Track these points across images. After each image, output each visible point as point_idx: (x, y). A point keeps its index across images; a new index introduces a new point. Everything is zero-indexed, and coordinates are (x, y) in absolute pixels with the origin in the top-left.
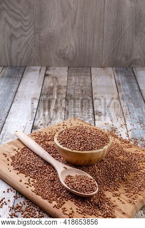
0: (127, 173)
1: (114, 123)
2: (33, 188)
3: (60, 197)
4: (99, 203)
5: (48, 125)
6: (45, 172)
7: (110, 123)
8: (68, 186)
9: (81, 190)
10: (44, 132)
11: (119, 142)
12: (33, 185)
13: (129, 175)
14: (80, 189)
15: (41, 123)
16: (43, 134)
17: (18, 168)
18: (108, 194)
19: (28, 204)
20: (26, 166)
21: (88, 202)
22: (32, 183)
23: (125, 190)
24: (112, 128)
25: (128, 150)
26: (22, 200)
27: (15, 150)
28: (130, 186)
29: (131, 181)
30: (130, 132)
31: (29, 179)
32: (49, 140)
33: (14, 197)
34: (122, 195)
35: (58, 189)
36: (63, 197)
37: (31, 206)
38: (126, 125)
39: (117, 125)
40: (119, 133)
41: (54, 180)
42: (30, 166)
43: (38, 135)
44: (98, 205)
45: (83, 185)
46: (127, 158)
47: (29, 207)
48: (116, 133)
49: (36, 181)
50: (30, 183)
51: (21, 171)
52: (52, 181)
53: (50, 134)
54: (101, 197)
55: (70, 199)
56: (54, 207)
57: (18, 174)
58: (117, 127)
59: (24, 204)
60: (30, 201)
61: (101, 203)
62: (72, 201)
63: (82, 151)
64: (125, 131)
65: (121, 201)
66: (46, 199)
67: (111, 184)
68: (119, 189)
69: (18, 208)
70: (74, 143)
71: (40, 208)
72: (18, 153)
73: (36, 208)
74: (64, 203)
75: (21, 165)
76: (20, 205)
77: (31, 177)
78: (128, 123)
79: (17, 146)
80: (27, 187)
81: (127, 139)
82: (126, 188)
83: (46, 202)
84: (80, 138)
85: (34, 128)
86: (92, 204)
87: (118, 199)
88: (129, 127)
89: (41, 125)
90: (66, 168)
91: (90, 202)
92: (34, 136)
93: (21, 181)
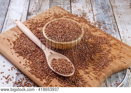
0: (94, 53)
1: (85, 9)
2: (29, 69)
3: (48, 76)
4: (75, 81)
5: (38, 11)
6: (37, 54)
7: (82, 9)
8: (54, 69)
9: (63, 73)
10: (36, 19)
11: (88, 27)
12: (29, 66)
13: (95, 55)
14: (62, 71)
15: (33, 10)
16: (35, 21)
17: (18, 52)
18: (81, 72)
19: (26, 80)
20: (23, 50)
21: (68, 80)
22: (28, 64)
23: (93, 68)
24: (83, 13)
25: (94, 34)
26: (22, 76)
27: (16, 35)
28: (96, 65)
29: (97, 61)
30: (96, 16)
31: (26, 61)
32: (39, 27)
33: (16, 74)
34: (91, 73)
35: (46, 69)
36: (50, 76)
37: (28, 81)
38: (92, 10)
39: (86, 10)
40: (88, 18)
41: (43, 62)
42: (26, 50)
43: (31, 22)
44: (74, 82)
45: (64, 69)
46: (94, 40)
47: (27, 82)
48: (86, 18)
49: (31, 63)
50: (27, 64)
51: (21, 54)
52: (42, 62)
53: (40, 21)
54: (76, 75)
55: (55, 78)
56: (44, 84)
57: (18, 56)
58: (87, 12)
59: (24, 80)
60: (27, 77)
61: (76, 80)
62: (57, 79)
63: (63, 42)
64: (92, 15)
65: (90, 78)
66: (39, 78)
67: (83, 64)
68: (89, 68)
69: (19, 83)
70: (57, 36)
71: (34, 83)
72: (18, 39)
73: (32, 83)
74: (51, 81)
75: (20, 49)
76: (21, 81)
77: (27, 59)
78: (94, 9)
79: (16, 32)
80: (25, 68)
81: (94, 22)
82: (94, 67)
83: (38, 79)
84: (61, 32)
85: (29, 14)
86: (70, 82)
87: (88, 76)
88: (95, 12)
89: (33, 12)
90: (52, 53)
91: (69, 80)
92: (29, 23)
93: (20, 63)
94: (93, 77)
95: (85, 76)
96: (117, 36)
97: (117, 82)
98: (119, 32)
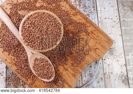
12: (14, 64)
32: (20, 10)
34: (69, 70)
46: (73, 27)
50: (12, 62)
54: (57, 73)
57: (3, 52)
68: (68, 63)
77: (12, 56)
80: (11, 67)
90: (33, 53)
94: (71, 73)
95: (64, 73)
96: (95, 17)
97: (90, 72)
98: (97, 11)
